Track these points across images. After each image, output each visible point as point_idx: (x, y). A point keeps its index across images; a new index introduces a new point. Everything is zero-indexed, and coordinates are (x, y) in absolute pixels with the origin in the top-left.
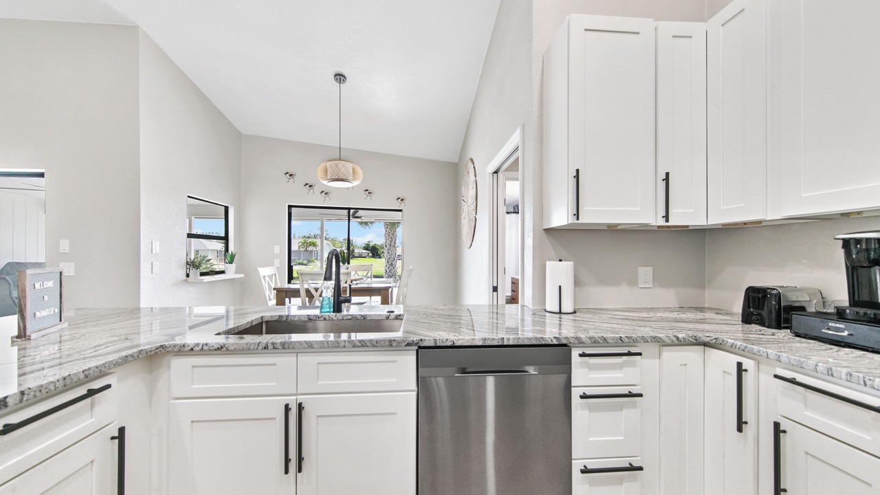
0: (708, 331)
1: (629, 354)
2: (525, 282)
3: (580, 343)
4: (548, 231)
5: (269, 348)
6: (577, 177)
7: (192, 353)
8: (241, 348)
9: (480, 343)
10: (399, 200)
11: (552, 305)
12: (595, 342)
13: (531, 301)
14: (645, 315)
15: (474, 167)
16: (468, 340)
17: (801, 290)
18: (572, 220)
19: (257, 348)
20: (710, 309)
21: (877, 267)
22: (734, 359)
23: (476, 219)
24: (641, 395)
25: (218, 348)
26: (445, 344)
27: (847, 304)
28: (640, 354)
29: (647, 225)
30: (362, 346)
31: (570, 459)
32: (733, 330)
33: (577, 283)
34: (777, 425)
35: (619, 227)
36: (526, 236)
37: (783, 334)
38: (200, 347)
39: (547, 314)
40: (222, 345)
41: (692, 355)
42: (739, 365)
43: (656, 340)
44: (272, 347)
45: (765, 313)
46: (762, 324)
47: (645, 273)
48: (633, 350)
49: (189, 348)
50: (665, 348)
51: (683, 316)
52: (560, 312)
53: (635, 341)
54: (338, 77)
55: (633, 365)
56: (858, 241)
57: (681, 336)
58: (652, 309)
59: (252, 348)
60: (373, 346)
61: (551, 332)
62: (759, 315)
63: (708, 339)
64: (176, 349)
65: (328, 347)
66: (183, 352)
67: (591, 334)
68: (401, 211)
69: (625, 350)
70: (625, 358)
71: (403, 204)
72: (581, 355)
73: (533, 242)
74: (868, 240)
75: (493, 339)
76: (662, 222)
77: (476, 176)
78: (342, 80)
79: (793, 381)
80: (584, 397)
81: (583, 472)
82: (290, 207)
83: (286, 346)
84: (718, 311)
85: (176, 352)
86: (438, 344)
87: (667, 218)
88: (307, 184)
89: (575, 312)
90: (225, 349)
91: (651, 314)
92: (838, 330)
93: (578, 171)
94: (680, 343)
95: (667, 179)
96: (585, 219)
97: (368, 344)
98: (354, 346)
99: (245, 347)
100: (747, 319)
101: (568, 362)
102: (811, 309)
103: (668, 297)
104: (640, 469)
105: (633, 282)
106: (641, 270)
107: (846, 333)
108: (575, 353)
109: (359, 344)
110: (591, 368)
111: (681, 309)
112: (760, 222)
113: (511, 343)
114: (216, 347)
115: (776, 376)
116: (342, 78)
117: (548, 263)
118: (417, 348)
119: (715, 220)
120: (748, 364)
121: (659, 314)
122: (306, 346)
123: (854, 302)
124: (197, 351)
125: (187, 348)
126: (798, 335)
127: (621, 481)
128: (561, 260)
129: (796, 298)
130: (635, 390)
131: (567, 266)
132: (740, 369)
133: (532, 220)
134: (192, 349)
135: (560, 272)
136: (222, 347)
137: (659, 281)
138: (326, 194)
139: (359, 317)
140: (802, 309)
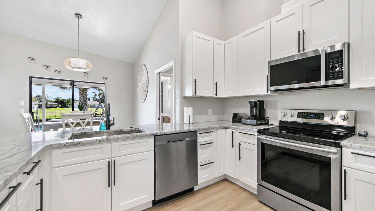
0: (226, 125)
1: (210, 132)
2: (176, 115)
3: (199, 130)
4: (184, 97)
5: (101, 141)
6: (195, 81)
7: (65, 147)
8: (89, 142)
9: (174, 133)
10: (104, 79)
11: (186, 121)
12: (203, 129)
13: (179, 121)
14: (211, 123)
15: (146, 68)
16: (171, 132)
17: (243, 113)
18: (194, 94)
19: (96, 142)
20: (225, 120)
21: (254, 108)
22: (232, 130)
23: (148, 90)
24: (213, 143)
25: (78, 144)
26: (164, 134)
27: (250, 116)
28: (213, 132)
29: (211, 96)
30: (137, 137)
31: (197, 163)
32: (231, 124)
33: (194, 115)
34: (239, 143)
35: (204, 97)
36: (176, 99)
37: (240, 124)
38: (69, 144)
39: (185, 124)
40: (80, 142)
41: (223, 131)
42: (233, 131)
43: (216, 128)
44: (102, 141)
45: (237, 120)
46: (236, 122)
47: (210, 111)
48: (211, 131)
49: (64, 145)
50: (218, 130)
51: (220, 122)
52: (189, 124)
53: (212, 128)
54: (78, 15)
55: (211, 135)
56: (252, 102)
57: (221, 126)
58: (212, 121)
59: (93, 142)
60: (141, 136)
61: (192, 128)
62: (235, 120)
63: (226, 127)
64: (57, 146)
65: (125, 139)
66: (60, 147)
67: (202, 128)
68: (104, 84)
69: (209, 131)
70: (209, 133)
71: (106, 81)
72: (200, 133)
73: (180, 101)
74: (253, 102)
75: (178, 131)
76: (215, 96)
77: (147, 72)
78: (80, 17)
79: (242, 133)
80: (200, 145)
81: (200, 166)
82: (31, 77)
83: (108, 140)
84: (227, 121)
85: (57, 147)
86: (162, 134)
87: (216, 94)
88: (44, 66)
89: (193, 123)
90: (81, 143)
91: (212, 123)
92: (249, 121)
93: (195, 80)
94: (221, 128)
95: (216, 84)
96: (197, 94)
97: (139, 136)
98: (134, 137)
99: (90, 142)
100: (233, 122)
101: (196, 136)
102: (245, 118)
103: (215, 118)
104: (213, 162)
105: (207, 114)
106: (209, 110)
107: (250, 122)
108: (198, 133)
109: (136, 136)
110: (202, 137)
111: (218, 121)
112: (235, 97)
113: (182, 132)
114: (77, 143)
115: (239, 132)
116: (80, 16)
117: (185, 108)
118: (154, 136)
119: (227, 96)
120: (234, 131)
121: (214, 122)
122: (116, 139)
123: (251, 116)
124: (67, 146)
125: (62, 145)
126: (242, 124)
127: (208, 167)
128: (189, 107)
129: (242, 116)
130: (211, 142)
131: (191, 109)
132: (233, 133)
133: (179, 94)
134: (65, 145)
135: (188, 111)
136: (80, 143)
137: (214, 113)
138: (59, 72)
139: (119, 131)
140: (243, 118)
